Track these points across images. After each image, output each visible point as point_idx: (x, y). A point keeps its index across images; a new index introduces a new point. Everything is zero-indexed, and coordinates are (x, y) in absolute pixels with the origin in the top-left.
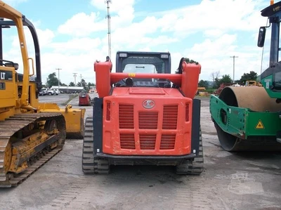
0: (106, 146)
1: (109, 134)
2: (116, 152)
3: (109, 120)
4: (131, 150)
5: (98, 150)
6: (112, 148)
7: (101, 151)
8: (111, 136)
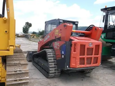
0: (72, 64)
1: (75, 59)
2: (78, 67)
3: (75, 52)
4: (83, 65)
5: (68, 67)
6: (76, 65)
7: (69, 67)
8: (76, 60)
